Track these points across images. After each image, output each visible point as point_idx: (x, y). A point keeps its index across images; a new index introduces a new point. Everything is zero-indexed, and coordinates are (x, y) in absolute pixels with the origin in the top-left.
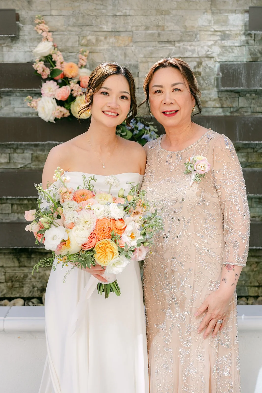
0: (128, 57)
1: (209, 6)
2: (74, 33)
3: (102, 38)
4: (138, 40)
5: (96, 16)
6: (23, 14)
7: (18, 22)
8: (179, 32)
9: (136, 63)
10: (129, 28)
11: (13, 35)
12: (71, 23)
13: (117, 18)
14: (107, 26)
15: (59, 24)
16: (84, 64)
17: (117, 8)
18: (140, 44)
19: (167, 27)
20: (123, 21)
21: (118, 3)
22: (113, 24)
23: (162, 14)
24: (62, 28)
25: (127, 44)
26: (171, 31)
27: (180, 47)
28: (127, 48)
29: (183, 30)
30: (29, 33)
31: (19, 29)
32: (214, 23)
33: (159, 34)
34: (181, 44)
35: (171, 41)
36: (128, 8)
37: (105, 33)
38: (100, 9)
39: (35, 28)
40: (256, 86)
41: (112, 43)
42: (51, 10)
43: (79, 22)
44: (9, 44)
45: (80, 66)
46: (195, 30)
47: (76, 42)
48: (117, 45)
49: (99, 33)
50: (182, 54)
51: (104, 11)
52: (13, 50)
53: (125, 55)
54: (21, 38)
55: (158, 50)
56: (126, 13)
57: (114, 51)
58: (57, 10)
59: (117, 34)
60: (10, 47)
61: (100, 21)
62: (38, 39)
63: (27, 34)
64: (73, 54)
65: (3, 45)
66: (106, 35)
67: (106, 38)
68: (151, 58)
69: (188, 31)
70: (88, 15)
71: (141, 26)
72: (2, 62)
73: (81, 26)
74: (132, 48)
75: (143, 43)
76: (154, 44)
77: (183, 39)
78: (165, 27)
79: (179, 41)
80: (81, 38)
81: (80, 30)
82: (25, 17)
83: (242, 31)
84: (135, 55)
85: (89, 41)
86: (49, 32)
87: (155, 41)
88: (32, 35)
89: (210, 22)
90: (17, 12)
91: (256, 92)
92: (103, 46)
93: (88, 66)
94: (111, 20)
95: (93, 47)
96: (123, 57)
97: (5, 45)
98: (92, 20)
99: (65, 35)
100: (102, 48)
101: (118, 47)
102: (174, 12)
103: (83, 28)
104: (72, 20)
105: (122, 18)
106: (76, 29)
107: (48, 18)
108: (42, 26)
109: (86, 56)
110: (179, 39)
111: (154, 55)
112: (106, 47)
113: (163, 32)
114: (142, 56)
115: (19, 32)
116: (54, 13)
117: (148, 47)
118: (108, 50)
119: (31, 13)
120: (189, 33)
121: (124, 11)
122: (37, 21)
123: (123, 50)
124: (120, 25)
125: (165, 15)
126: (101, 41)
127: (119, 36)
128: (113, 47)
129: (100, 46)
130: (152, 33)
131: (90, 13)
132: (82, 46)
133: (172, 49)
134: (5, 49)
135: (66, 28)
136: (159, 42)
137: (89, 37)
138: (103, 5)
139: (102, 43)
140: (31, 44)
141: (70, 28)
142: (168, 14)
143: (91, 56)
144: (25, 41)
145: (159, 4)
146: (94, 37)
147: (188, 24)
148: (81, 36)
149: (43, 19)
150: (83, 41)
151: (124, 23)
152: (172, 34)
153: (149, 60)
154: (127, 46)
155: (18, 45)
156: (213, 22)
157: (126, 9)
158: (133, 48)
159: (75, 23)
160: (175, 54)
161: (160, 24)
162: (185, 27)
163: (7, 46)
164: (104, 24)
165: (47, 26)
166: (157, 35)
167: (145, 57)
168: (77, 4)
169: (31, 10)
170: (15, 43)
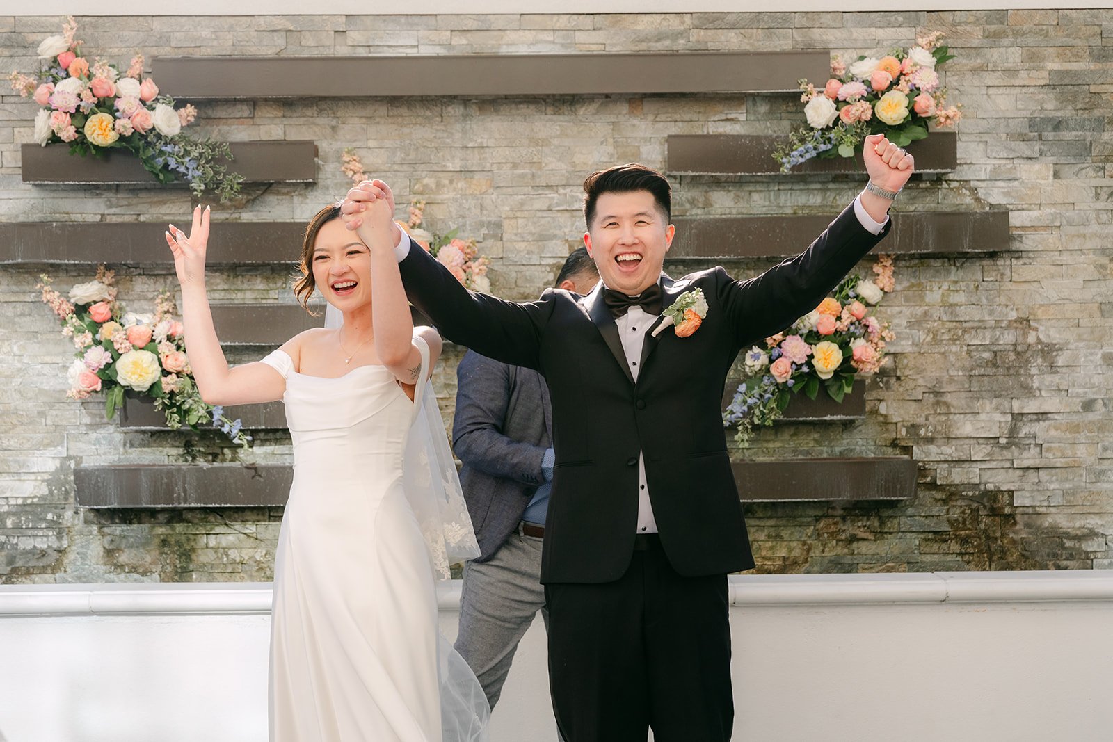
0: (487, 210)
1: (610, 131)
2: (402, 174)
3: (447, 182)
4: (501, 185)
5: (436, 148)
6: (324, 146)
7: (316, 159)
8: (564, 172)
9: (499, 219)
10: (488, 167)
11: (311, 180)
12: (397, 159)
13: (468, 152)
14: (453, 163)
15: (380, 162)
16: (418, 221)
17: (468, 136)
18: (504, 190)
19: (546, 164)
20: (477, 156)
21: (471, 128)
22: (462, 160)
23: (537, 145)
24: (382, 168)
25: (483, 190)
26: (552, 170)
27: (565, 195)
28: (484, 196)
29: (570, 169)
30: (334, 175)
31: (318, 168)
32: (618, 158)
33: (533, 175)
34: (568, 190)
35: (552, 186)
36: (486, 136)
37: (451, 174)
38: (443, 138)
39: (343, 169)
40: (681, 253)
41: (462, 189)
42: (367, 140)
43: (410, 157)
44: (301, 192)
45: (411, 225)
46: (589, 169)
47: (406, 187)
48: (468, 192)
49: (441, 175)
50: (569, 206)
51: (448, 140)
52: (308, 201)
53: (482, 208)
54: (321, 182)
55: (532, 199)
56: (482, 143)
57: (464, 201)
58: (375, 139)
59: (468, 174)
60: (305, 197)
61: (443, 156)
62: (347, 183)
63: (330, 176)
64: (401, 206)
65: (293, 194)
66: (452, 176)
67: (451, 182)
68: (522, 211)
69: (577, 170)
70: (424, 147)
71: (506, 163)
72: (292, 221)
73: (413, 164)
74: (491, 197)
75: (509, 189)
76: (526, 190)
77: (571, 182)
78: (543, 165)
79: (564, 186)
80: (412, 181)
81: (412, 170)
82: (327, 150)
83: (661, 169)
84: (496, 206)
85: (426, 186)
86: (364, 173)
87: (528, 186)
88: (338, 177)
89: (612, 156)
90: (315, 143)
91: (683, 262)
92: (447, 195)
93: (424, 225)
94: (459, 154)
95: (432, 196)
96: (478, 211)
97: (296, 193)
98: (430, 155)
99: (389, 177)
100: (445, 196)
101: (470, 195)
102: (556, 142)
103: (416, 166)
104: (399, 155)
105: (476, 150)
106: (406, 168)
107: (363, 153)
108: (351, 166)
109: (420, 209)
110: (564, 183)
111: (526, 208)
112: (451, 195)
113: (539, 173)
114: (507, 208)
115: (318, 173)
116: (371, 144)
117: (517, 194)
118: (455, 200)
119: (336, 145)
120: (580, 174)
121: (479, 141)
122: (346, 158)
123: (478, 199)
124: (474, 160)
125: (542, 146)
126: (444, 186)
127: (472, 178)
128: (462, 195)
129: (443, 193)
130: (523, 173)
131: (428, 144)
132: (415, 194)
133: (553, 198)
134: (295, 199)
135: (390, 168)
136: (532, 187)
137: (426, 181)
138: (446, 131)
139: (445, 189)
140: (336, 192)
141: (396, 167)
142: (547, 145)
143: (429, 209)
144: (327, 188)
145: (533, 130)
146: (433, 180)
147: (579, 159)
148: (413, 180)
149: (354, 155)
150: (416, 187)
151: (480, 159)
152: (554, 174)
153: (518, 214)
154: (484, 193)
155: (316, 193)
156: (616, 156)
157: (482, 138)
158: (493, 196)
159: (404, 159)
160: (558, 205)
161: (535, 160)
162: (574, 164)
163: (300, 195)
164: (448, 160)
165: (360, 165)
166: (530, 176)
167: (512, 210)
168: (406, 130)
169: (336, 140)
170: (312, 191)
